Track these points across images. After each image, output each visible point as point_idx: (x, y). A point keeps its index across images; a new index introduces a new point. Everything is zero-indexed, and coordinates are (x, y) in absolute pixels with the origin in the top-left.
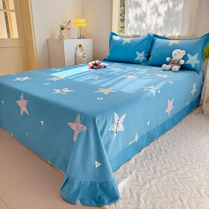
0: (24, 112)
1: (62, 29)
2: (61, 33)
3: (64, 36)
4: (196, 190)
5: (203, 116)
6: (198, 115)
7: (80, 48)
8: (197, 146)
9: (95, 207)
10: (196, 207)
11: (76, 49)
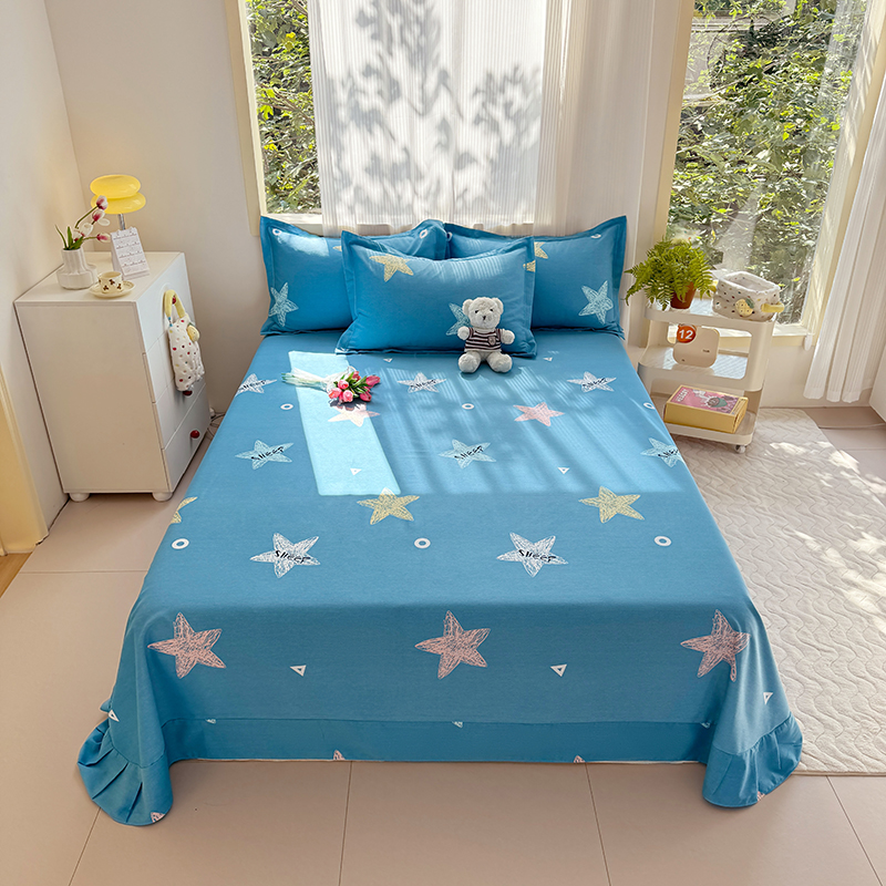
2: (73, 262)
3: (121, 281)
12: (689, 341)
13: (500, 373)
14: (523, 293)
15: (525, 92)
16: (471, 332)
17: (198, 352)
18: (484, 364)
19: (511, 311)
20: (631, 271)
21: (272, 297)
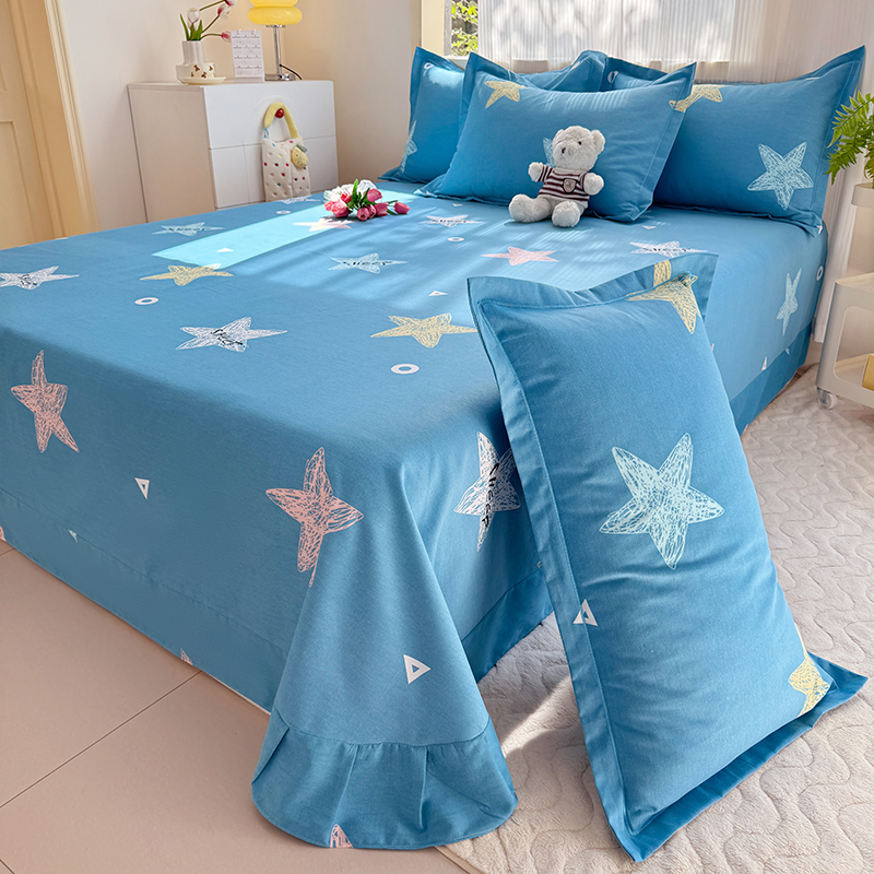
0: (53, 439)
1: (194, 36)
2: (188, 54)
3: (207, 70)
4: (829, 748)
5: (824, 417)
6: (806, 414)
7: (282, 124)
8: (815, 550)
9: (409, 854)
10: (840, 822)
11: (263, 127)
16: (548, 171)
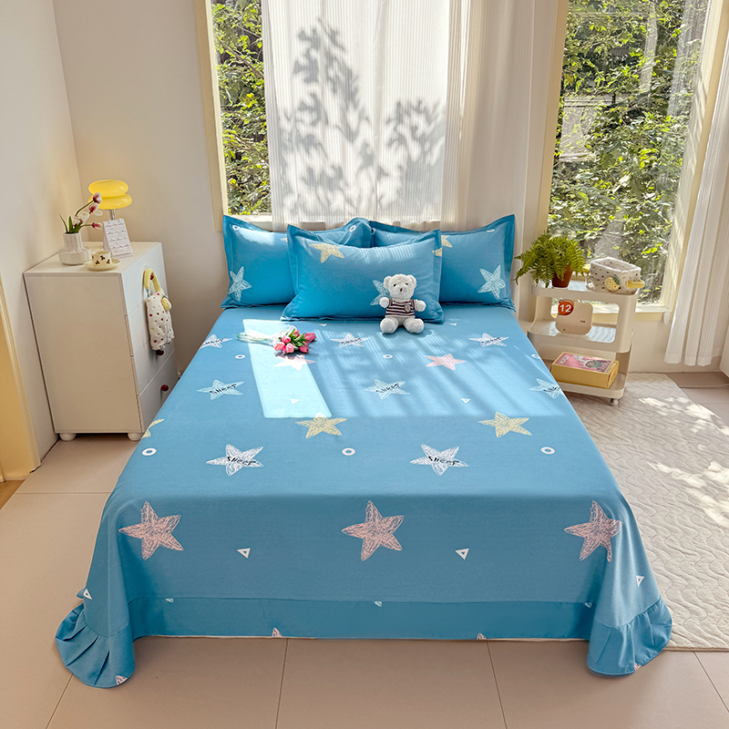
12: (568, 313)
13: (414, 334)
14: (432, 273)
15: (429, 120)
16: (391, 302)
17: (170, 320)
18: (401, 327)
19: (424, 287)
20: (519, 258)
21: (231, 279)
